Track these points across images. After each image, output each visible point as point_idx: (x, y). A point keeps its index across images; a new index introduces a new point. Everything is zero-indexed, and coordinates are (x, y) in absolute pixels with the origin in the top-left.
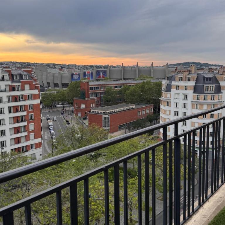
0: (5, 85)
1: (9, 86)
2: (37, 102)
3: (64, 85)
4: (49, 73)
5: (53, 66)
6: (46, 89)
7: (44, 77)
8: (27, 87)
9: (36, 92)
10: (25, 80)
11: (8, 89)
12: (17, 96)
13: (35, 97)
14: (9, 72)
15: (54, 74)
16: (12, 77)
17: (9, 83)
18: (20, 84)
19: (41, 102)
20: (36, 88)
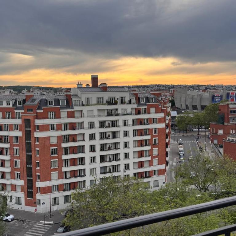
0: (132, 109)
1: (136, 109)
2: (163, 125)
4: (188, 95)
5: (197, 88)
6: (183, 111)
7: (183, 99)
8: (153, 110)
10: (151, 103)
11: (134, 112)
12: (142, 119)
13: (160, 121)
14: (136, 95)
15: (193, 96)
16: (138, 100)
17: (135, 106)
18: (146, 107)
19: (167, 126)
20: (162, 111)
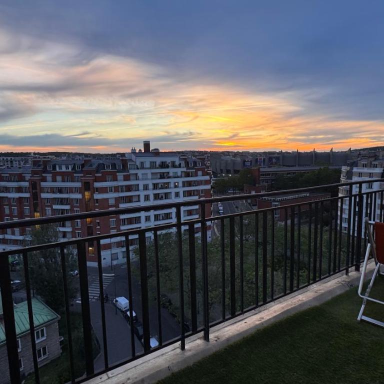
0: (182, 172)
1: (185, 172)
2: (209, 187)
3: (236, 172)
4: (223, 160)
5: (227, 154)
6: (219, 175)
7: (218, 164)
8: (200, 173)
9: (208, 178)
10: (198, 167)
11: (183, 175)
12: (191, 181)
13: (207, 182)
14: (185, 159)
15: (227, 161)
16: (187, 164)
17: (185, 170)
18: (194, 170)
19: (212, 187)
20: (208, 174)
